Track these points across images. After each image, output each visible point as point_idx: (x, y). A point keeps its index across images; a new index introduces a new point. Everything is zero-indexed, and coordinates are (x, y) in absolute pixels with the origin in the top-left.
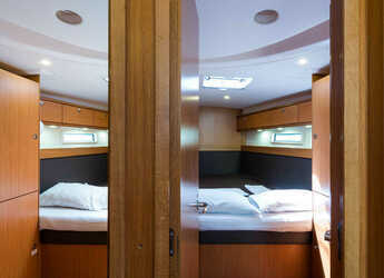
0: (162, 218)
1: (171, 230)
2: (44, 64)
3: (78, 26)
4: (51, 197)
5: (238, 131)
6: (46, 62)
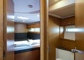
0: (1, 48)
1: (4, 51)
5: (27, 28)
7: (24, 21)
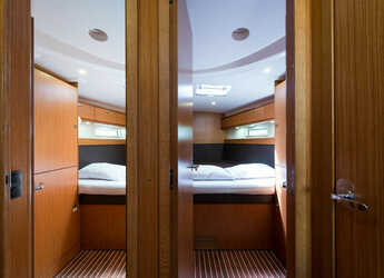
2: (80, 72)
3: (105, 43)
4: (87, 172)
5: (222, 129)
6: (82, 72)
7: (214, 103)
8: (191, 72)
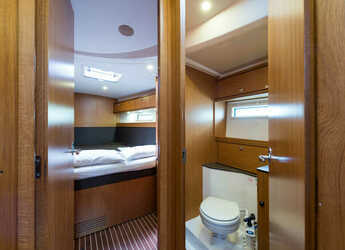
7: (105, 88)
8: (72, 51)
